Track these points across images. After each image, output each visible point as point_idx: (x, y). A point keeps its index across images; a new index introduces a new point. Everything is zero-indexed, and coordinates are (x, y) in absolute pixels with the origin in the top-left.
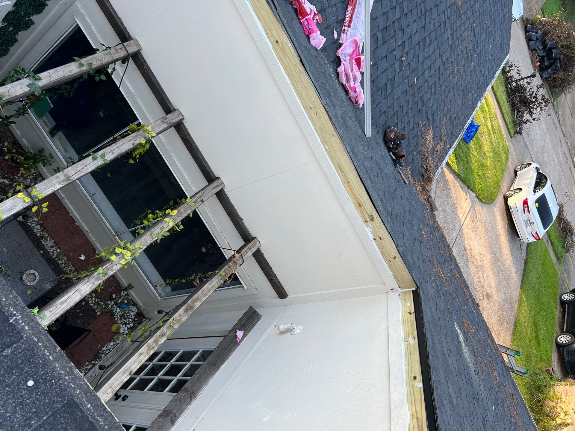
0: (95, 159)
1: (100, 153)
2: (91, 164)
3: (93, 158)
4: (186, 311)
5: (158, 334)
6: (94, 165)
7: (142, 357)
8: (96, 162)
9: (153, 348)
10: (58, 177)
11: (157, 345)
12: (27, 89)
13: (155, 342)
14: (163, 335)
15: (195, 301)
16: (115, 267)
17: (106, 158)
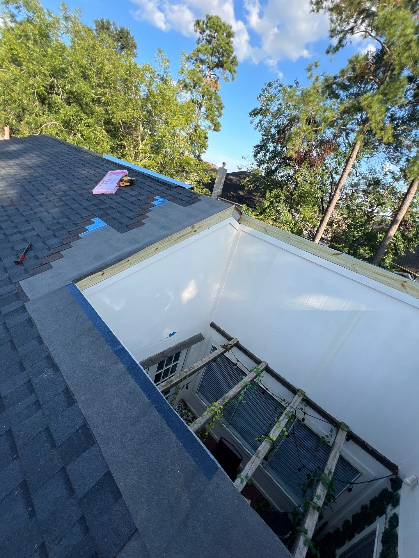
0: (247, 476)
1: (245, 483)
2: (247, 471)
3: (248, 477)
5: (189, 373)
6: (246, 470)
7: (197, 365)
8: (245, 474)
10: (262, 455)
12: (306, 526)
13: (191, 370)
14: (186, 372)
16: (219, 403)
17: (240, 479)
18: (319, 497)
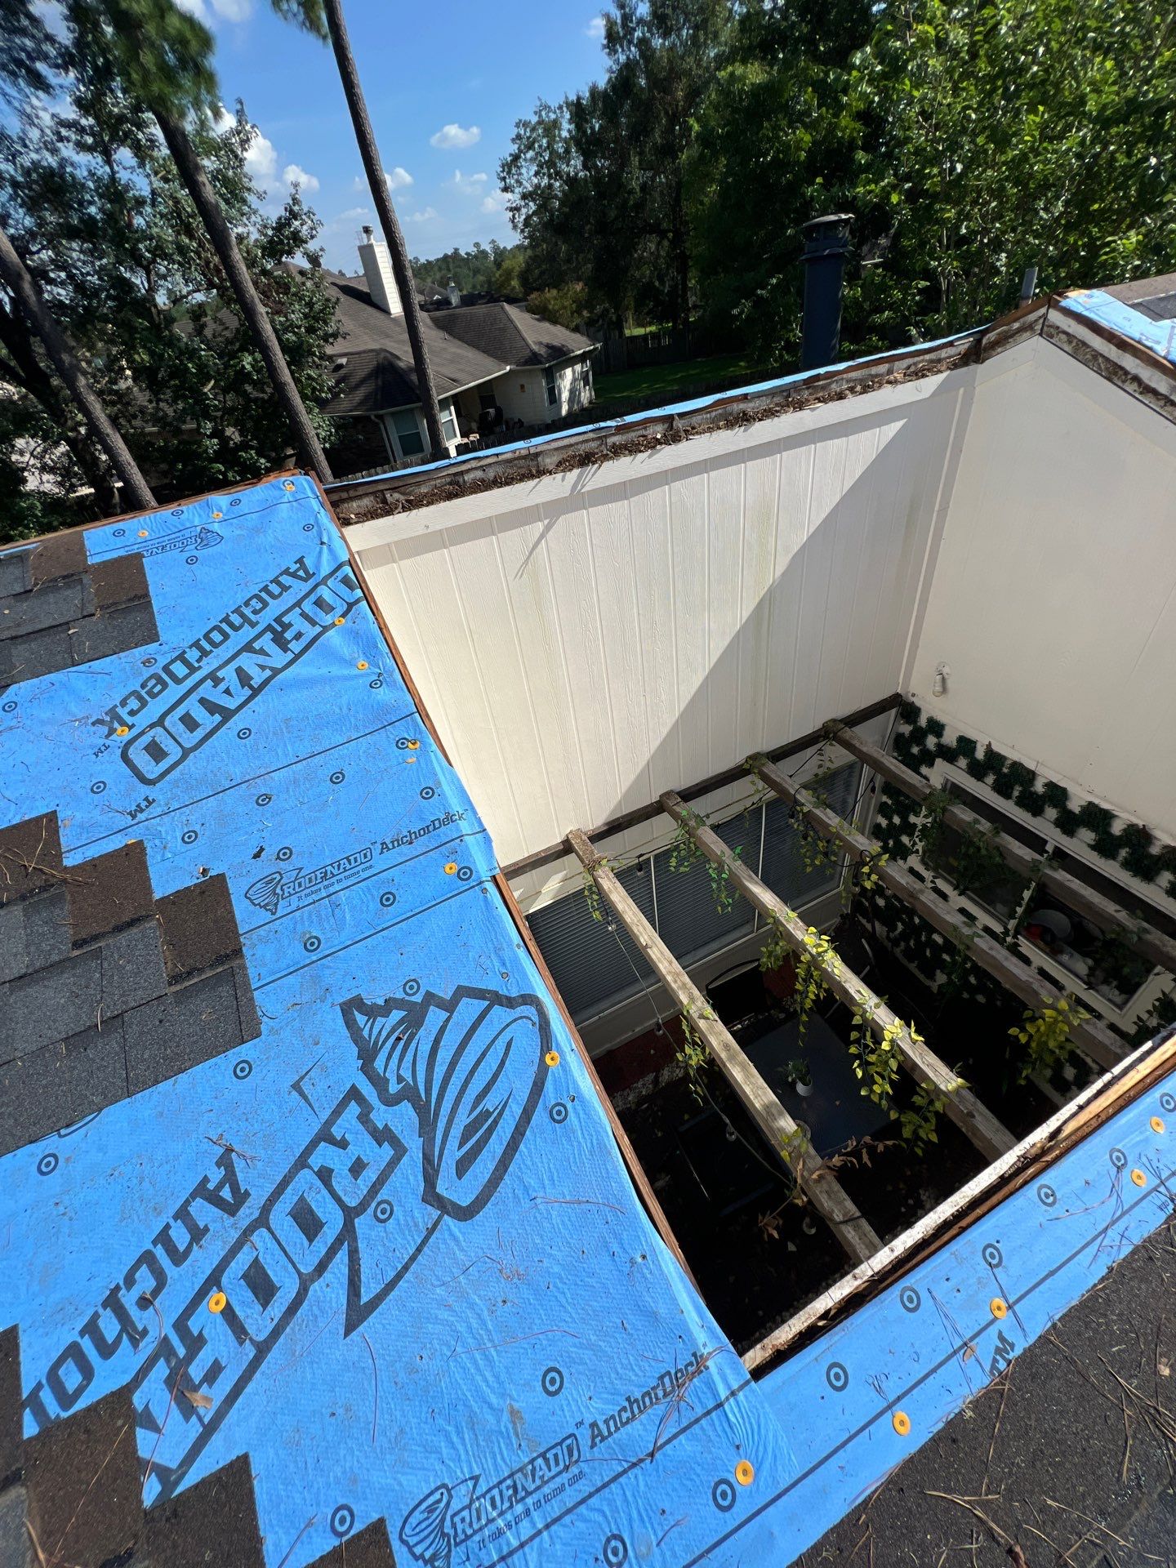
4: (727, 1047)
9: (675, 982)
11: (679, 987)
15: (744, 1068)
18: (976, 821)
